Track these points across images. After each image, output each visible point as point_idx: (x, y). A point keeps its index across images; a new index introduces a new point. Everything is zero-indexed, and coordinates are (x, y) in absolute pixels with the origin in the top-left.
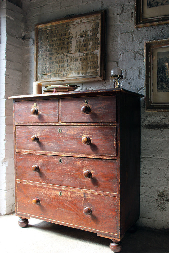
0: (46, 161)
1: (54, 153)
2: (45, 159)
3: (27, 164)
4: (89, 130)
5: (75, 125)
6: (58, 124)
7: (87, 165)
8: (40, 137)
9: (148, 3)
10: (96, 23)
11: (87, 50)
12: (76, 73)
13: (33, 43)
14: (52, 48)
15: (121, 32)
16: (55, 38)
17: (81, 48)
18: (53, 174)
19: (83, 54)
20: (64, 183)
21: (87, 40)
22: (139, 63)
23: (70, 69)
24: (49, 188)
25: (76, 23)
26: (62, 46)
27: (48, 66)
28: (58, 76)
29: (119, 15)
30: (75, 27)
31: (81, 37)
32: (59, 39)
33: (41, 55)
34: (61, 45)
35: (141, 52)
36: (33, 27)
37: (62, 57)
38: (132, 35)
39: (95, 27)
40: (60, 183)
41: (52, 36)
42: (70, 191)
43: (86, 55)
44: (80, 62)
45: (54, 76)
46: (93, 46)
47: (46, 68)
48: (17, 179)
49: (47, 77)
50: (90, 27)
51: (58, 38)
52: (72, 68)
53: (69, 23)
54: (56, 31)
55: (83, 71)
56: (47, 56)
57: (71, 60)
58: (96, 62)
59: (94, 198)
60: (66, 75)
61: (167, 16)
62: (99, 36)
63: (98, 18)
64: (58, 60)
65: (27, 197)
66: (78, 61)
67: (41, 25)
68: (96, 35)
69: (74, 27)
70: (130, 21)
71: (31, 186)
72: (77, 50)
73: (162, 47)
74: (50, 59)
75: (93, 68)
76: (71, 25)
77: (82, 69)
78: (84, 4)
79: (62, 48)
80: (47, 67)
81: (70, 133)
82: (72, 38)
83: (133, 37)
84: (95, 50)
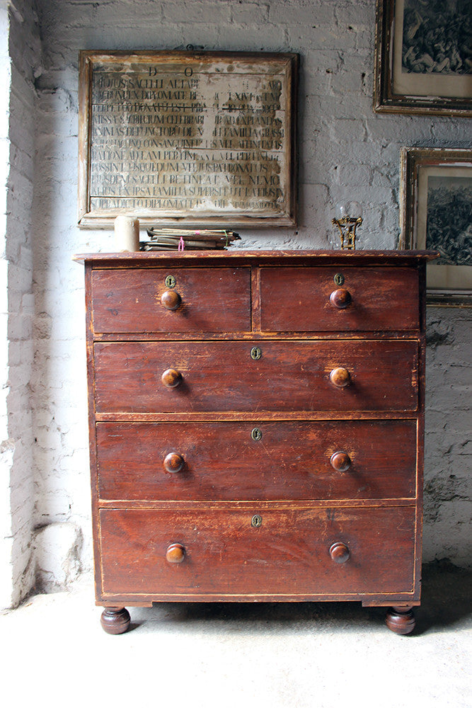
0: (207, 438)
1: (236, 416)
2: (203, 433)
3: (139, 452)
4: (346, 349)
5: (306, 338)
6: (252, 335)
7: (337, 440)
8: (186, 372)
9: (405, 61)
10: (273, 82)
11: (249, 144)
12: (217, 202)
13: (69, 103)
14: (138, 126)
15: (337, 116)
16: (150, 100)
17: (231, 138)
18: (232, 471)
19: (235, 153)
20: (268, 492)
21: (248, 120)
22: (382, 195)
23: (197, 190)
24: (217, 512)
25: (214, 71)
26: (173, 126)
27: (125, 175)
28: (158, 205)
29: (330, 74)
30: (212, 81)
31: (230, 109)
32: (160, 105)
33: (102, 142)
34: (170, 121)
35: (383, 169)
36: (65, 56)
37: (172, 154)
38: (364, 126)
39: (271, 92)
40: (254, 494)
41: (140, 94)
42: (285, 512)
43: (247, 159)
44: (229, 175)
45: (144, 204)
46: (266, 139)
47: (119, 179)
48: (101, 501)
49: (120, 205)
50: (256, 88)
51: (160, 101)
52: (203, 187)
53: (196, 68)
54: (152, 81)
55: (238, 199)
56: (120, 145)
57: (201, 166)
58: (276, 180)
59: (355, 518)
60: (184, 203)
61: (447, 100)
62: (282, 115)
63: (279, 71)
64: (158, 161)
65: (137, 546)
66: (223, 170)
67: (104, 56)
68: (274, 111)
69: (210, 82)
70: (359, 95)
71: (153, 514)
72: (219, 143)
73: (440, 164)
74: (132, 155)
75: (266, 194)
76: (201, 75)
77: (233, 193)
78: (236, 26)
79: (172, 131)
80: (122, 177)
81: (288, 360)
82: (204, 109)
83: (366, 132)
84: (271, 147)
